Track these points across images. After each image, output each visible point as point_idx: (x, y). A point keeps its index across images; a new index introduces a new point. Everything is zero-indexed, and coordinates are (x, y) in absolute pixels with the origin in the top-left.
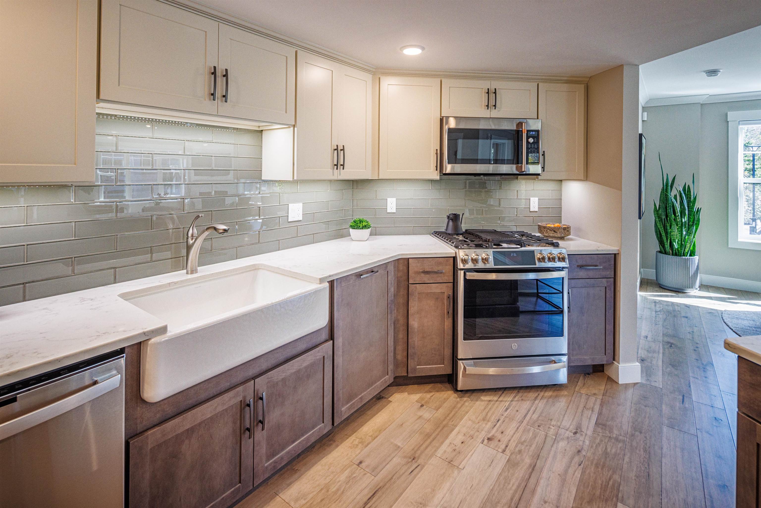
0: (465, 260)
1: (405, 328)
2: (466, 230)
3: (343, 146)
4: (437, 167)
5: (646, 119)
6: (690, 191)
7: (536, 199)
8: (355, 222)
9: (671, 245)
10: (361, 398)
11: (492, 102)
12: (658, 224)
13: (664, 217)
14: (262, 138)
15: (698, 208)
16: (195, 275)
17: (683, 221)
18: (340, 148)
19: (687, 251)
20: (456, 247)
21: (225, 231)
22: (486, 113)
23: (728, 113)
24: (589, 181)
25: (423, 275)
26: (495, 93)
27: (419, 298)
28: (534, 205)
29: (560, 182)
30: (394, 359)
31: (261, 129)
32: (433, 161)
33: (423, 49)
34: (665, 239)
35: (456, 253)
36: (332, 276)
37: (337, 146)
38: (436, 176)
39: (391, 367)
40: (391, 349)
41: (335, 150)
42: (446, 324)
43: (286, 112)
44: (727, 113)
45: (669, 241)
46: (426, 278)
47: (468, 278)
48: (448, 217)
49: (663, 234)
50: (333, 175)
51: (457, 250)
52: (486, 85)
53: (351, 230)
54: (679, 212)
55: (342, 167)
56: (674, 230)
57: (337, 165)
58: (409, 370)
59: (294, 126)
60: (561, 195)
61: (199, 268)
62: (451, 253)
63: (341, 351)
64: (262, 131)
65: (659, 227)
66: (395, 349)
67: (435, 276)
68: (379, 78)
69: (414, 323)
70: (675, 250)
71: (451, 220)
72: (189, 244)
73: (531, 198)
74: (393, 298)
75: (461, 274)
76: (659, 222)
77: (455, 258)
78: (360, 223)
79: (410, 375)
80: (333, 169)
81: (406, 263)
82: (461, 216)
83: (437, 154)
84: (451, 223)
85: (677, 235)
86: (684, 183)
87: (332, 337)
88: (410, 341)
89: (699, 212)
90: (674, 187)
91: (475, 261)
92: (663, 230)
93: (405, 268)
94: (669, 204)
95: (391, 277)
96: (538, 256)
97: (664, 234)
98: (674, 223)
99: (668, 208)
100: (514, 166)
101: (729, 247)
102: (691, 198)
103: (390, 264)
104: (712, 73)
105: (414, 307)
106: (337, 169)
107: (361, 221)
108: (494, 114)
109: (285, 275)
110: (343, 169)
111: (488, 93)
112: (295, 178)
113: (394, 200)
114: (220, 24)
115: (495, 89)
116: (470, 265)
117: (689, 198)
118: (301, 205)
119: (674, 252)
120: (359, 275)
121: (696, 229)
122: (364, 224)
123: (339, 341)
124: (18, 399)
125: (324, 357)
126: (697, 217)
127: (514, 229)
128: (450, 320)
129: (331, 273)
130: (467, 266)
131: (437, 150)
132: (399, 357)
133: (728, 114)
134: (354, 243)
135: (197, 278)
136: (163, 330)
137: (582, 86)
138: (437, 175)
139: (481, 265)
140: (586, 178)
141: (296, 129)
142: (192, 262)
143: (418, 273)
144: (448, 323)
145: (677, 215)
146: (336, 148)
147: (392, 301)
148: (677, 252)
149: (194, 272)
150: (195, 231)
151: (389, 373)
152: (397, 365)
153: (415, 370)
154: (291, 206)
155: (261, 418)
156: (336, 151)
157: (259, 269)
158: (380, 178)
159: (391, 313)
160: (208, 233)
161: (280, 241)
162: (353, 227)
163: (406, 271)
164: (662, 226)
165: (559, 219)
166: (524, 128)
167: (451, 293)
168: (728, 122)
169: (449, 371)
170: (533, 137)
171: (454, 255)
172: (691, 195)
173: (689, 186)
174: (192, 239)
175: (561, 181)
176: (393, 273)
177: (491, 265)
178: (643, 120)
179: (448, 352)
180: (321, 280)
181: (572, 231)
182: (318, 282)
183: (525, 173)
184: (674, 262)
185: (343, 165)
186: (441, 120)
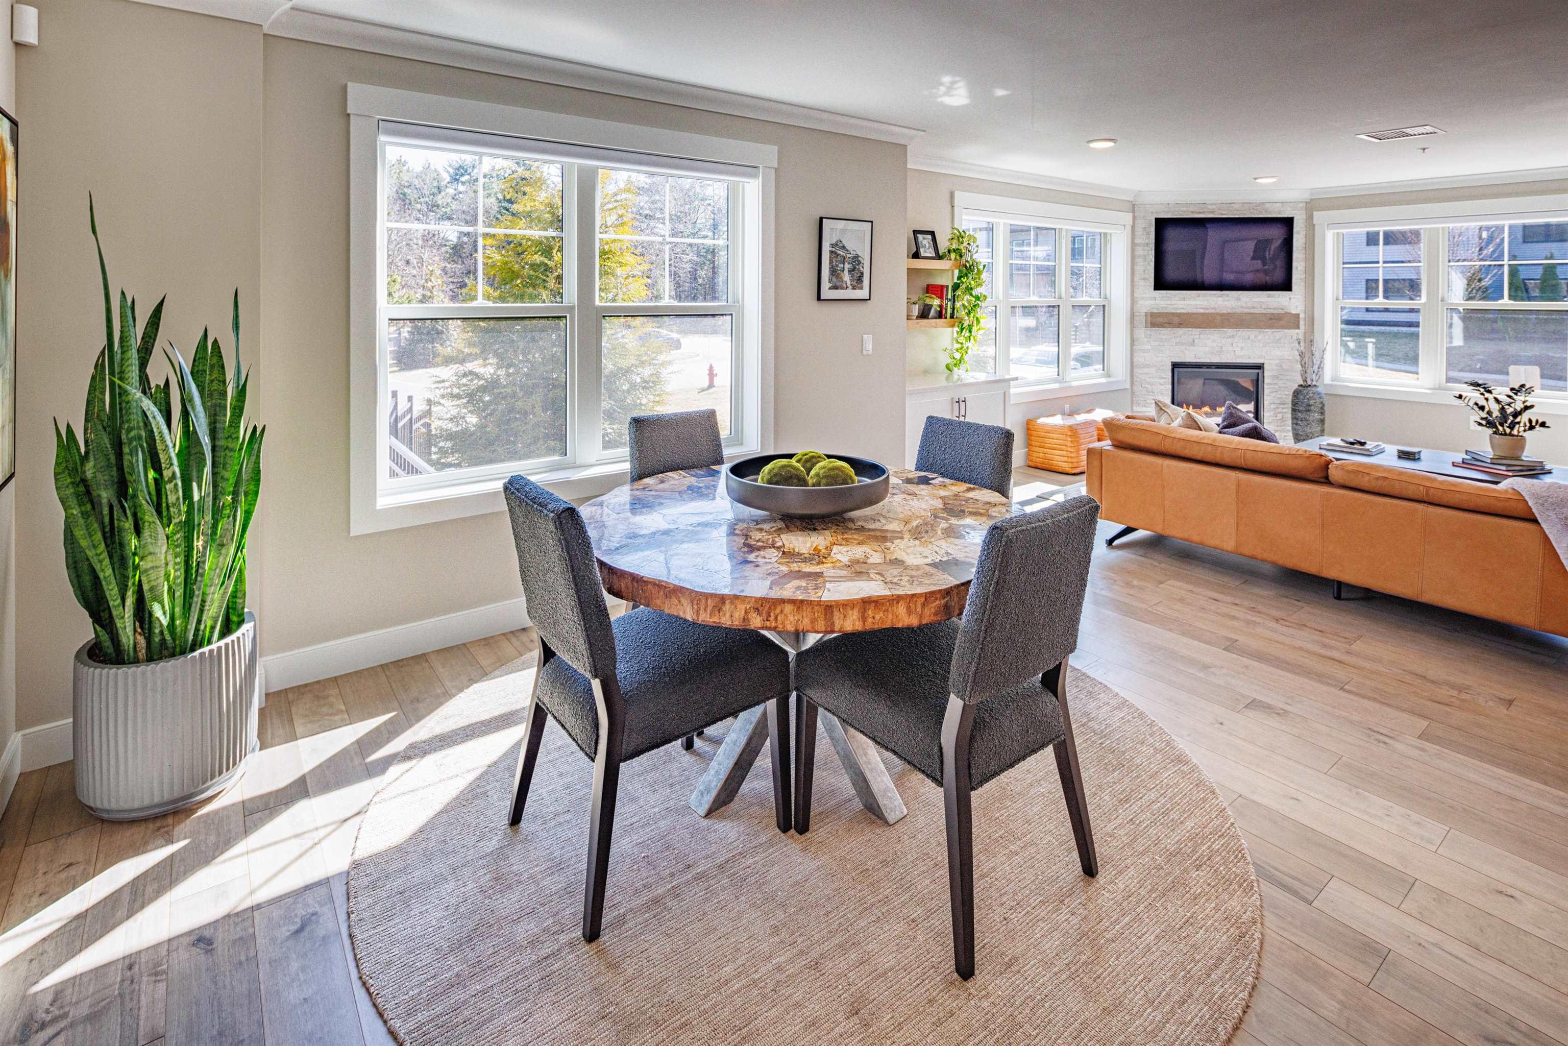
6: (223, 367)
9: (142, 614)
12: (79, 533)
13: (105, 495)
15: (255, 428)
17: (196, 497)
19: (209, 623)
23: (349, 84)
34: (112, 591)
44: (346, 86)
45: (130, 601)
49: (106, 572)
54: (175, 461)
56: (151, 549)
65: (84, 543)
70: (162, 633)
76: (81, 521)
85: (167, 564)
86: (202, 333)
89: (256, 446)
90: (157, 350)
92: (105, 554)
94: (129, 430)
97: (109, 571)
98: (149, 514)
99: (126, 450)
102: (224, 394)
117: (216, 395)
119: (157, 639)
121: (247, 515)
126: (251, 466)
133: (349, 90)
145: (167, 474)
148: (168, 637)
164: (99, 536)
168: (349, 115)
172: (224, 382)
173: (216, 341)
178: (17, 38)
184: (154, 690)
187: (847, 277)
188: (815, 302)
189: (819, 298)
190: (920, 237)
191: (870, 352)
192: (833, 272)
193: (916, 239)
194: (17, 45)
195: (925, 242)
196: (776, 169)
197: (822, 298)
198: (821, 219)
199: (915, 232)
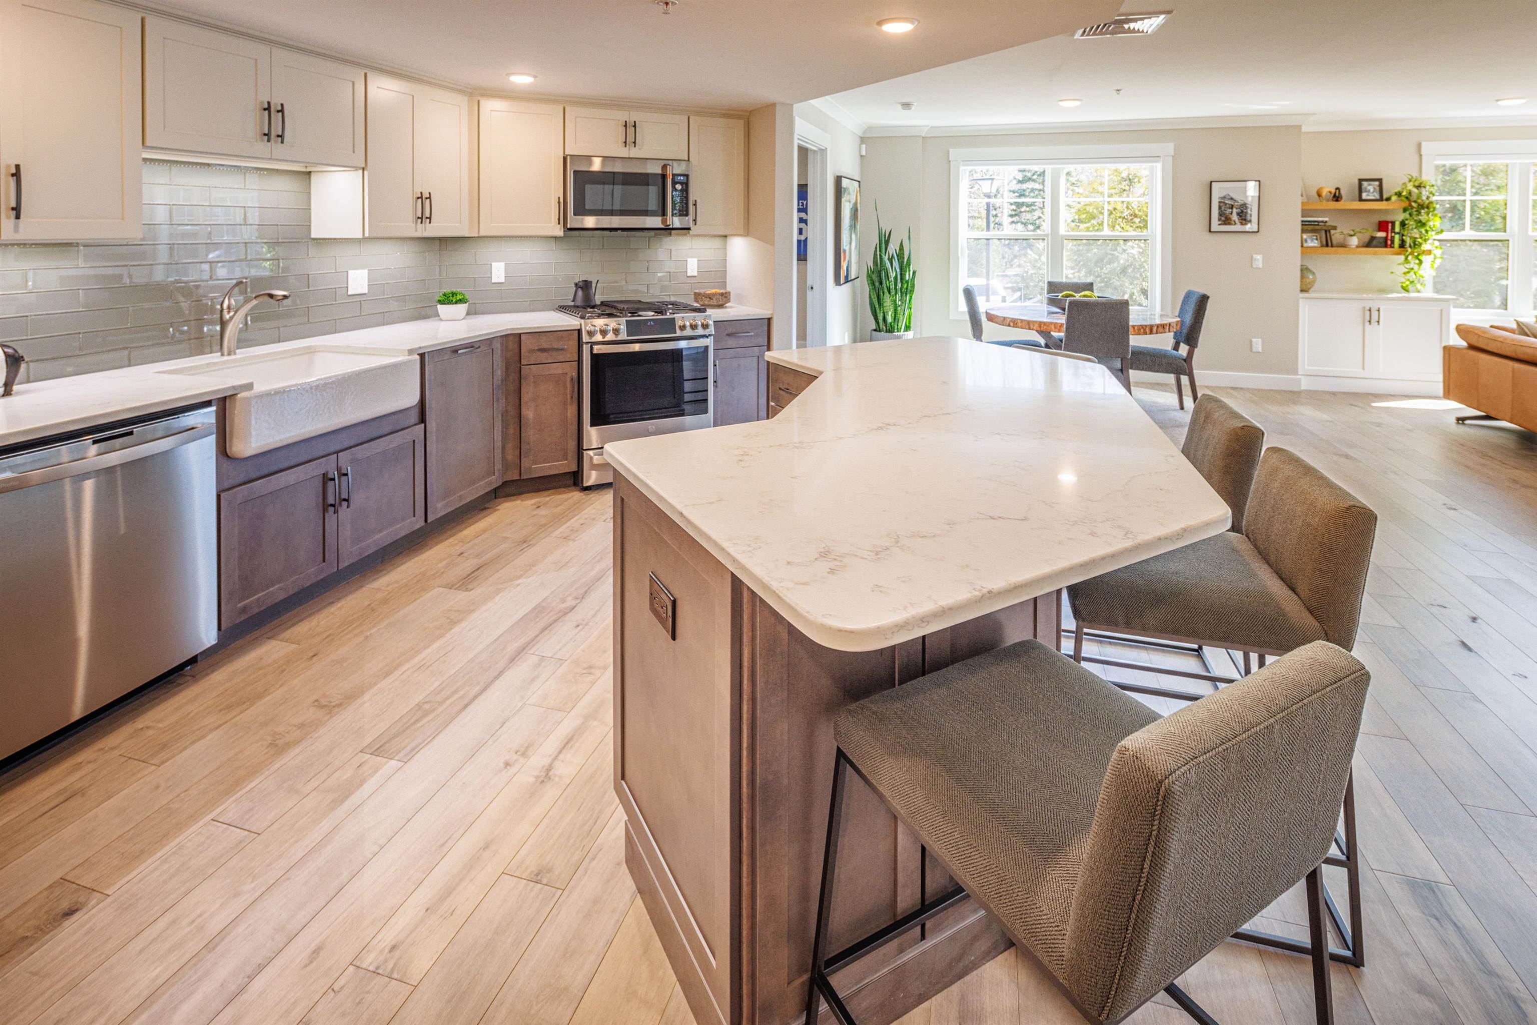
0: (591, 332)
1: (517, 420)
2: (602, 302)
3: (430, 193)
4: (559, 219)
5: (864, 153)
7: (695, 260)
8: (445, 295)
9: (885, 319)
10: (461, 496)
11: (630, 139)
13: (877, 284)
14: (310, 181)
15: (914, 271)
16: (233, 357)
18: (426, 195)
19: (900, 326)
20: (582, 317)
21: (285, 297)
22: (623, 152)
23: (951, 150)
24: (751, 236)
25: (539, 353)
26: (635, 126)
27: (534, 382)
28: (692, 268)
29: (722, 238)
30: (502, 460)
31: (309, 170)
32: (554, 212)
33: (535, 77)
35: (581, 325)
36: (423, 347)
37: (421, 193)
38: (559, 232)
39: (498, 466)
40: (499, 444)
41: (418, 198)
42: (569, 411)
43: (354, 152)
44: (949, 151)
46: (543, 357)
47: (595, 352)
48: (576, 284)
49: (877, 306)
50: (416, 230)
51: (582, 321)
52: (623, 116)
53: (439, 306)
55: (428, 220)
56: (887, 299)
57: (421, 218)
58: (522, 472)
59: (363, 169)
60: (726, 255)
61: (238, 351)
62: (574, 325)
63: (435, 438)
64: (310, 172)
65: (873, 297)
66: (503, 447)
67: (555, 353)
68: (479, 101)
69: (529, 413)
70: (889, 326)
71: (580, 289)
72: (224, 320)
73: (689, 260)
74: (500, 382)
75: (586, 349)
77: (579, 331)
78: (453, 296)
79: (524, 477)
80: (417, 222)
81: (517, 339)
82: (594, 285)
83: (559, 203)
84: (580, 293)
86: (901, 240)
87: (422, 419)
88: (523, 435)
91: (604, 333)
92: (877, 301)
93: (516, 347)
94: (882, 267)
95: (498, 356)
96: (679, 323)
99: (882, 272)
100: (659, 219)
101: (951, 318)
103: (496, 339)
104: (906, 106)
105: (527, 394)
106: (422, 223)
107: (453, 294)
108: (635, 153)
109: (358, 354)
110: (430, 223)
111: (626, 126)
112: (367, 235)
113: (502, 264)
114: (274, 49)
115: (635, 122)
116: (598, 337)
118: (366, 272)
119: (888, 328)
120: (455, 351)
121: (911, 297)
122: (459, 297)
123: (432, 424)
124: (134, 433)
125: (414, 441)
127: (667, 299)
128: (575, 407)
129: (422, 345)
130: (594, 339)
131: (559, 198)
132: (510, 457)
134: (443, 323)
135: (236, 360)
136: (249, 386)
137: (742, 121)
138: (560, 230)
139: (610, 337)
140: (747, 232)
141: (366, 173)
142: (229, 340)
143: (532, 351)
144: (572, 410)
145: (890, 280)
146: (420, 196)
147: (498, 386)
149: (233, 353)
150: (233, 302)
151: (497, 473)
152: (506, 466)
153: (530, 470)
154: (351, 272)
155: (345, 496)
156: (420, 200)
157: (315, 352)
158: (482, 234)
159: (498, 400)
160: (257, 302)
161: (338, 321)
162: (441, 302)
163: (517, 350)
164: (875, 295)
165: (724, 284)
166: (669, 172)
167: (575, 374)
168: (950, 162)
169: (574, 468)
170: (682, 183)
171: (579, 328)
174: (229, 312)
175: (726, 236)
176: (499, 352)
177: (623, 336)
179: (572, 445)
180: (411, 352)
181: (732, 297)
182: (407, 353)
183: (671, 227)
185: (430, 218)
186: (565, 159)
187: (1235, 217)
188: (1208, 233)
189: (1210, 231)
190: (1365, 184)
191: (1261, 266)
192: (1221, 214)
193: (1360, 185)
194: (861, 156)
195: (1371, 188)
196: (1173, 157)
197: (1212, 230)
198: (1211, 182)
199: (1360, 181)
